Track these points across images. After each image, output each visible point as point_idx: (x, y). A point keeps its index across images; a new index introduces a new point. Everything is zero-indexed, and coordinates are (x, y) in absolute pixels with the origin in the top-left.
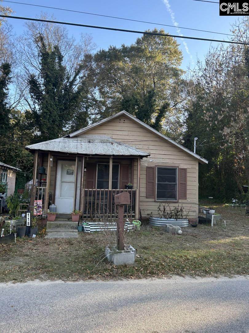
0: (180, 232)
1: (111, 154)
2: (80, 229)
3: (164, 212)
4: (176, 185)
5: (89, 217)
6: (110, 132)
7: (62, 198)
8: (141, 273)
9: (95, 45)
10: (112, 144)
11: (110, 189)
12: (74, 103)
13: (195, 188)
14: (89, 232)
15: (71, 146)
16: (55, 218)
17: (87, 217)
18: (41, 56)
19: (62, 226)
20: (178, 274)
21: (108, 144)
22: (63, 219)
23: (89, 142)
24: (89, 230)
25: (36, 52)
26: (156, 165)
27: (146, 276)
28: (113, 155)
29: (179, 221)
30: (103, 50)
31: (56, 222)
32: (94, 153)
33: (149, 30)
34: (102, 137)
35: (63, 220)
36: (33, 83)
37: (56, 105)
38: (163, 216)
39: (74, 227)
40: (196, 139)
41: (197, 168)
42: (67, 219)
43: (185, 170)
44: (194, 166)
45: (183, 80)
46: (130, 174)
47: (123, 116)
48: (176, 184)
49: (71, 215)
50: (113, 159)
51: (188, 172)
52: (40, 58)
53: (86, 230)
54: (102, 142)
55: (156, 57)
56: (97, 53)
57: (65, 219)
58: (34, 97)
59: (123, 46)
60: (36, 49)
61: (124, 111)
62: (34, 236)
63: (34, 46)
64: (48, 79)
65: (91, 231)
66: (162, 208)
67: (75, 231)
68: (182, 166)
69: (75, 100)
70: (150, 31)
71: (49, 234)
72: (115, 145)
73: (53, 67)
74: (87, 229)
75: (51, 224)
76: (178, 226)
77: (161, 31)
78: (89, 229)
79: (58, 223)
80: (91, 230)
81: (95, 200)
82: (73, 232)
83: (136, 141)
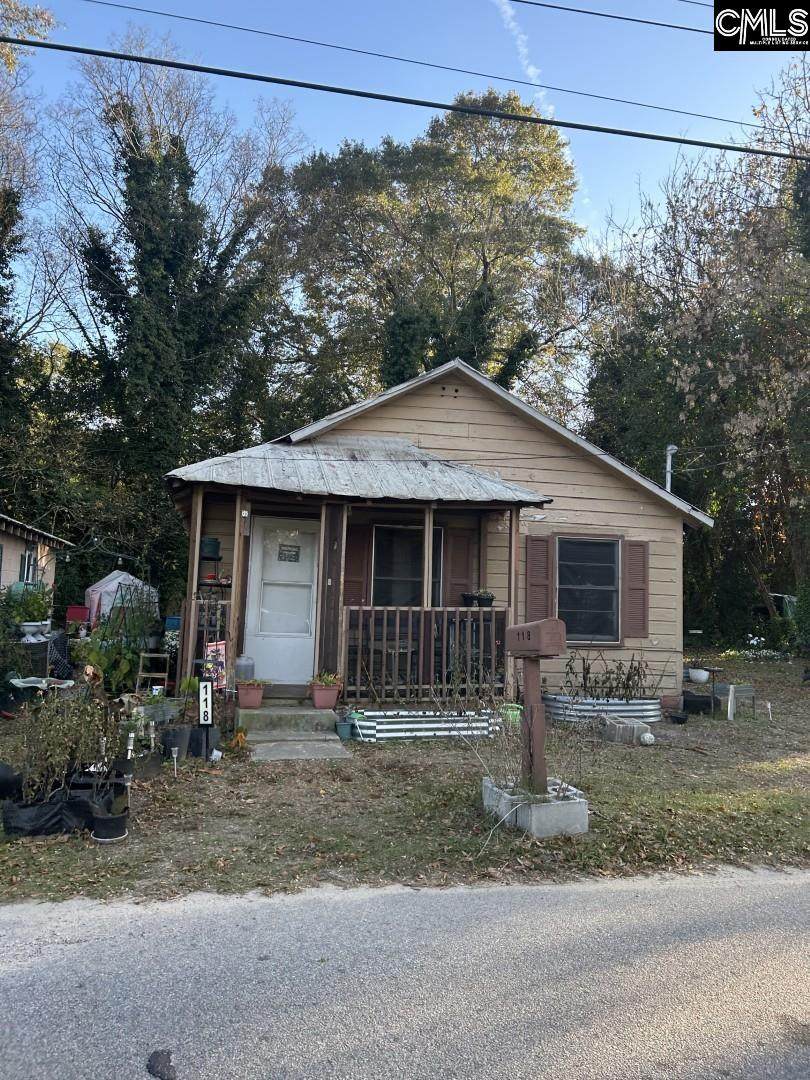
0: (648, 737)
1: (433, 496)
2: (346, 731)
3: (585, 678)
4: (615, 595)
5: (363, 695)
6: (413, 426)
7: (265, 636)
8: (624, 861)
9: (303, 137)
10: (425, 464)
11: (427, 606)
12: (233, 327)
13: (674, 604)
14: (373, 740)
15: (304, 471)
16: (260, 699)
17: (358, 695)
18: (126, 170)
19: (286, 724)
20: (730, 862)
21: (413, 465)
22: (283, 702)
23: (354, 458)
24: (373, 736)
25: (108, 153)
26: (556, 530)
27: (642, 871)
28: (440, 501)
29: (636, 705)
30: (321, 155)
31: (266, 712)
32: (380, 495)
33: (470, 94)
34: (387, 443)
35: (284, 705)
36: (97, 257)
37: (174, 330)
38: (582, 693)
39: (323, 726)
40: (672, 449)
41: (680, 542)
42: (295, 702)
43: (642, 546)
44: (670, 535)
45: (580, 259)
46: (475, 561)
47: (455, 376)
48: (617, 591)
49: (311, 687)
50: (435, 512)
51: (651, 552)
52: (122, 175)
53: (365, 736)
54: (393, 457)
55: (495, 181)
56: (303, 164)
57: (290, 702)
58: (99, 302)
59: (388, 143)
60: (106, 147)
61: (458, 359)
62: (217, 754)
63: (100, 134)
64: (149, 246)
65: (378, 739)
66: (578, 666)
67: (332, 738)
68: (635, 536)
69: (236, 316)
70: (473, 97)
71: (259, 748)
72: (437, 467)
73: (166, 207)
74: (365, 732)
75: (252, 717)
76: (640, 721)
77: (509, 99)
78: (372, 732)
79: (275, 713)
80: (379, 735)
81: (368, 639)
82: (325, 741)
83: (516, 456)
